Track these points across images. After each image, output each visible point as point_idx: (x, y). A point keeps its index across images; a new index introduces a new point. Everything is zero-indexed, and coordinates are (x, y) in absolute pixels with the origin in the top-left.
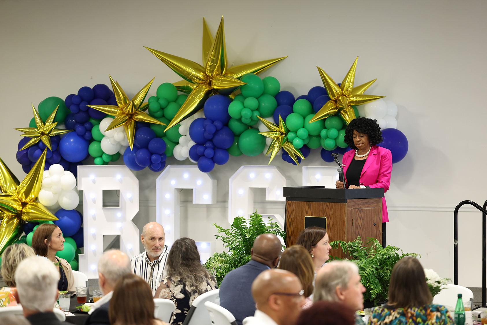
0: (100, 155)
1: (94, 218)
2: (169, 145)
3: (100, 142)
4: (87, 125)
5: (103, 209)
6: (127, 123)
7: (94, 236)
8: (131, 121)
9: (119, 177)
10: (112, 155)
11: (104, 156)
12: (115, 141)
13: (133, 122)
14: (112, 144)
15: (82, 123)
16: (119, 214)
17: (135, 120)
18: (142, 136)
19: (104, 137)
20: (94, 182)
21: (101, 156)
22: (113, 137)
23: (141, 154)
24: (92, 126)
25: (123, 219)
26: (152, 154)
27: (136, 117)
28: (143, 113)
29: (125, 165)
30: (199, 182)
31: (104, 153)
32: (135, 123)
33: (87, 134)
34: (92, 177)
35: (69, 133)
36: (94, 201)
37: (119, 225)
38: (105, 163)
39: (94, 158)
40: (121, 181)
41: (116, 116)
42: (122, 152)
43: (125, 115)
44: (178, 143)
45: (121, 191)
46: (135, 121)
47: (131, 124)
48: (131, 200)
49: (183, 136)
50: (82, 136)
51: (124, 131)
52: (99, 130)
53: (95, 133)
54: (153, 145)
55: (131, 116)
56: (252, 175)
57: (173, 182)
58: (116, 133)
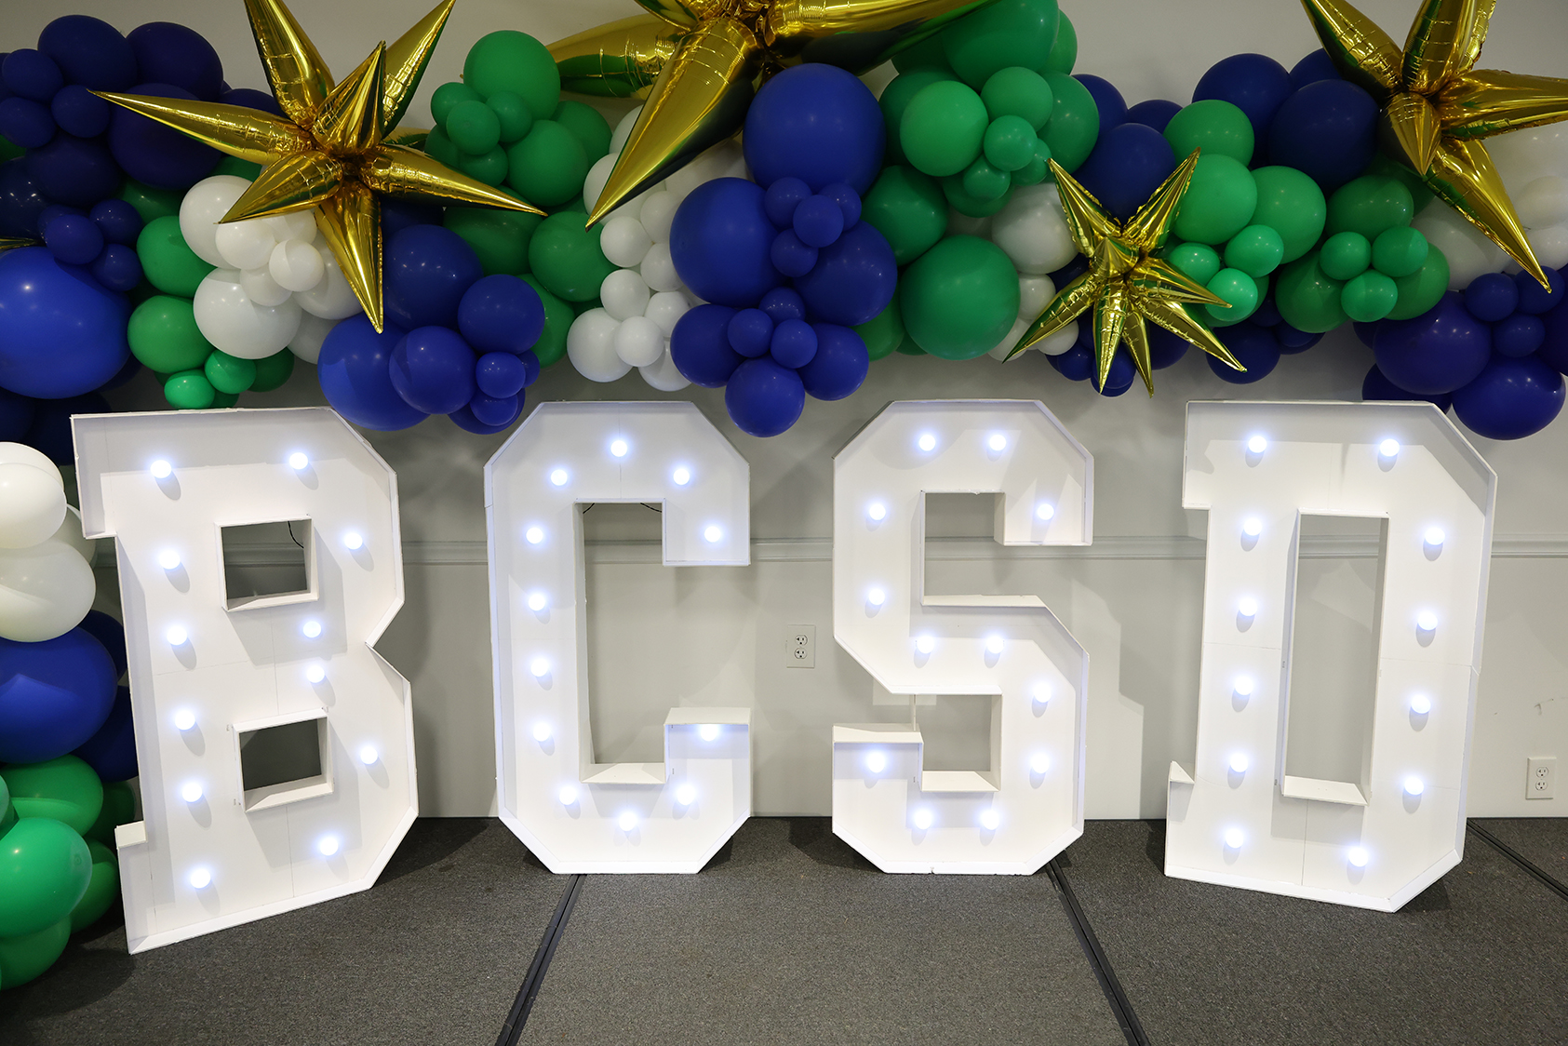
0: (191, 358)
1: (186, 656)
2: (552, 312)
3: (190, 298)
4: (108, 216)
5: (228, 614)
6: (332, 201)
7: (194, 741)
8: (355, 192)
9: (298, 460)
10: (256, 363)
11: (215, 368)
12: (275, 288)
13: (366, 200)
14: (254, 304)
15: (82, 205)
16: (312, 628)
17: (376, 185)
18: (422, 265)
19: (213, 274)
20: (171, 489)
21: (201, 368)
22: (264, 268)
23: (425, 351)
24: (138, 223)
25: (334, 643)
26: (478, 350)
27: (380, 172)
28: (414, 154)
29: (328, 409)
30: (682, 474)
31: (213, 350)
32: (374, 202)
33: (113, 259)
34: (160, 467)
35: (10, 252)
36: (180, 581)
37: (314, 671)
38: (220, 399)
39: (161, 378)
40: (310, 480)
41: (269, 162)
42: (309, 349)
43: (322, 157)
44: (596, 302)
45: (314, 524)
46: (376, 193)
47: (355, 208)
48: (364, 559)
49: (621, 268)
50: (85, 269)
51: (320, 240)
52: (179, 240)
53: (154, 250)
54: (481, 309)
55: (354, 163)
56: (927, 441)
57: (559, 476)
58: (281, 247)
